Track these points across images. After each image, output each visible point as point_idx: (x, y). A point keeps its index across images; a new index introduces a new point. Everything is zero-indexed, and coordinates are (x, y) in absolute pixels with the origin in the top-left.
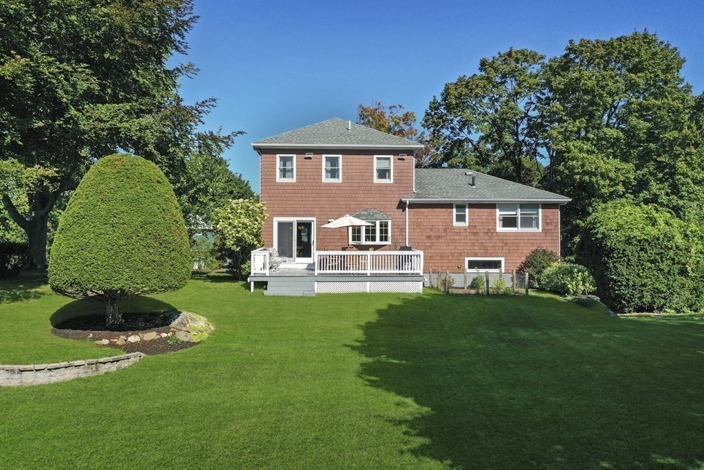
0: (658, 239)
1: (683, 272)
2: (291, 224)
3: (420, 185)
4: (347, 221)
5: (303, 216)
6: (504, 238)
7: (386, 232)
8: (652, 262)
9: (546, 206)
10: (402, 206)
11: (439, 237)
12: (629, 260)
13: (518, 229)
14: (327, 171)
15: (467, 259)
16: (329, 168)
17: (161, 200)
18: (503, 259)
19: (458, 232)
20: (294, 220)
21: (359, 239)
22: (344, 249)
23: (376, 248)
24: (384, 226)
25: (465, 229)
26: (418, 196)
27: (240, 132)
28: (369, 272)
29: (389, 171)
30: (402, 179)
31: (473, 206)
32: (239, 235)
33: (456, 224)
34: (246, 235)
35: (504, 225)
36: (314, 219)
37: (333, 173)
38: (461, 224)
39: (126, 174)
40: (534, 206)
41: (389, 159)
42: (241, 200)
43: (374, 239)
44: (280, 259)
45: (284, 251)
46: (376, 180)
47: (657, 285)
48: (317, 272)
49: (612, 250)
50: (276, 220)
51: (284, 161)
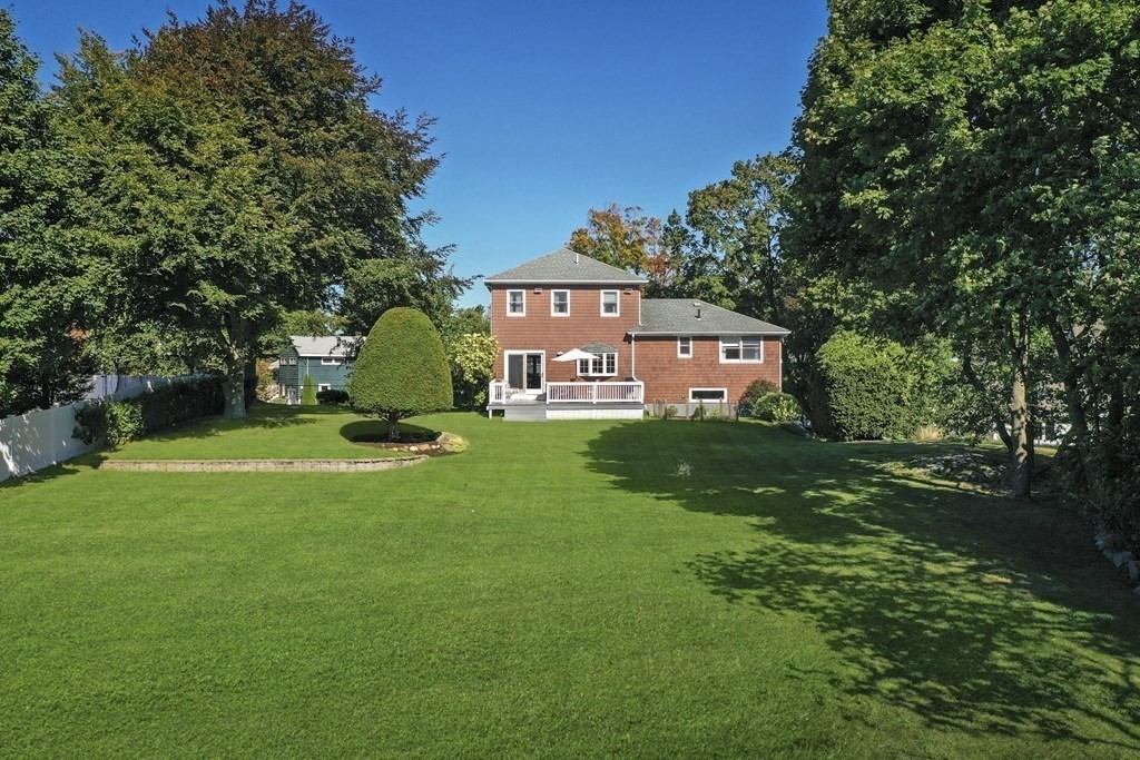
0: (875, 369)
1: (899, 401)
2: (521, 357)
3: (646, 318)
4: (575, 355)
5: (533, 349)
6: (726, 368)
7: (613, 363)
8: (871, 392)
9: (767, 338)
10: (628, 338)
11: (664, 369)
12: (848, 390)
13: (741, 361)
14: (556, 305)
15: (691, 390)
16: (558, 302)
17: (434, 344)
18: (725, 390)
19: (683, 363)
20: (524, 353)
21: (587, 371)
22: (572, 381)
23: (603, 379)
24: (611, 358)
25: (688, 360)
26: (643, 329)
27: (479, 276)
28: (595, 401)
29: (615, 305)
30: (628, 312)
31: (697, 338)
32: (477, 368)
33: (680, 356)
34: (483, 368)
35: (727, 357)
36: (544, 352)
37: (562, 308)
38: (685, 356)
39: (409, 325)
40: (756, 338)
41: (615, 293)
42: (475, 335)
43: (601, 371)
44: (512, 390)
45: (515, 383)
46: (603, 314)
47: (874, 414)
48: (548, 401)
49: (833, 381)
50: (507, 353)
51: (514, 296)
